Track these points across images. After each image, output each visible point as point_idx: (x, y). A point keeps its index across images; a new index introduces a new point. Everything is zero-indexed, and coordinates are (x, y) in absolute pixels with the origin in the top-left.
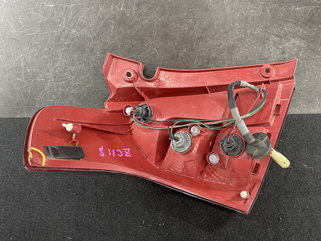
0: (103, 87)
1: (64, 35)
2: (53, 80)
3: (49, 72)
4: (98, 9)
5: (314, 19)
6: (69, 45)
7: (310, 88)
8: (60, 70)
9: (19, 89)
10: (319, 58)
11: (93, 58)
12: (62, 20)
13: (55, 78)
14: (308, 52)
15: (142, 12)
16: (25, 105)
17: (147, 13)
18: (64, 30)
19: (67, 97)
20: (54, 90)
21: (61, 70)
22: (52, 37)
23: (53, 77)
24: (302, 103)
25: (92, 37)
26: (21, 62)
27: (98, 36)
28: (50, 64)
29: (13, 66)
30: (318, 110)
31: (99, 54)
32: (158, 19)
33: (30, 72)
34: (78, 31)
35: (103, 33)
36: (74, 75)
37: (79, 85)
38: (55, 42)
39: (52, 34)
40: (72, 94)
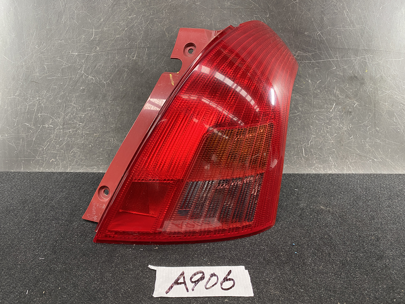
0: (110, 137)
1: (81, 80)
2: (61, 127)
3: (59, 118)
4: (114, 57)
5: (300, 73)
6: (84, 90)
7: (319, 145)
8: (70, 116)
9: (24, 135)
10: (318, 112)
11: (104, 105)
12: (82, 66)
13: (64, 125)
14: (305, 105)
15: (151, 61)
16: (24, 157)
17: (156, 62)
18: (82, 76)
19: (72, 148)
20: (59, 138)
21: (72, 117)
22: (69, 82)
23: (62, 124)
24: (316, 162)
25: (106, 84)
26: (35, 105)
27: (112, 82)
28: (62, 110)
29: (25, 109)
30: (335, 171)
31: (111, 101)
32: (166, 68)
33: (41, 117)
34: (94, 77)
35: (116, 79)
36: (83, 123)
37: (86, 134)
38: (72, 87)
39: (71, 78)
40: (78, 144)
